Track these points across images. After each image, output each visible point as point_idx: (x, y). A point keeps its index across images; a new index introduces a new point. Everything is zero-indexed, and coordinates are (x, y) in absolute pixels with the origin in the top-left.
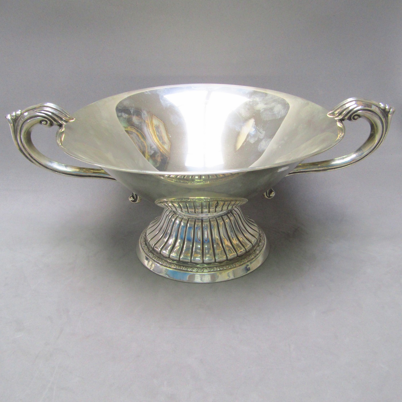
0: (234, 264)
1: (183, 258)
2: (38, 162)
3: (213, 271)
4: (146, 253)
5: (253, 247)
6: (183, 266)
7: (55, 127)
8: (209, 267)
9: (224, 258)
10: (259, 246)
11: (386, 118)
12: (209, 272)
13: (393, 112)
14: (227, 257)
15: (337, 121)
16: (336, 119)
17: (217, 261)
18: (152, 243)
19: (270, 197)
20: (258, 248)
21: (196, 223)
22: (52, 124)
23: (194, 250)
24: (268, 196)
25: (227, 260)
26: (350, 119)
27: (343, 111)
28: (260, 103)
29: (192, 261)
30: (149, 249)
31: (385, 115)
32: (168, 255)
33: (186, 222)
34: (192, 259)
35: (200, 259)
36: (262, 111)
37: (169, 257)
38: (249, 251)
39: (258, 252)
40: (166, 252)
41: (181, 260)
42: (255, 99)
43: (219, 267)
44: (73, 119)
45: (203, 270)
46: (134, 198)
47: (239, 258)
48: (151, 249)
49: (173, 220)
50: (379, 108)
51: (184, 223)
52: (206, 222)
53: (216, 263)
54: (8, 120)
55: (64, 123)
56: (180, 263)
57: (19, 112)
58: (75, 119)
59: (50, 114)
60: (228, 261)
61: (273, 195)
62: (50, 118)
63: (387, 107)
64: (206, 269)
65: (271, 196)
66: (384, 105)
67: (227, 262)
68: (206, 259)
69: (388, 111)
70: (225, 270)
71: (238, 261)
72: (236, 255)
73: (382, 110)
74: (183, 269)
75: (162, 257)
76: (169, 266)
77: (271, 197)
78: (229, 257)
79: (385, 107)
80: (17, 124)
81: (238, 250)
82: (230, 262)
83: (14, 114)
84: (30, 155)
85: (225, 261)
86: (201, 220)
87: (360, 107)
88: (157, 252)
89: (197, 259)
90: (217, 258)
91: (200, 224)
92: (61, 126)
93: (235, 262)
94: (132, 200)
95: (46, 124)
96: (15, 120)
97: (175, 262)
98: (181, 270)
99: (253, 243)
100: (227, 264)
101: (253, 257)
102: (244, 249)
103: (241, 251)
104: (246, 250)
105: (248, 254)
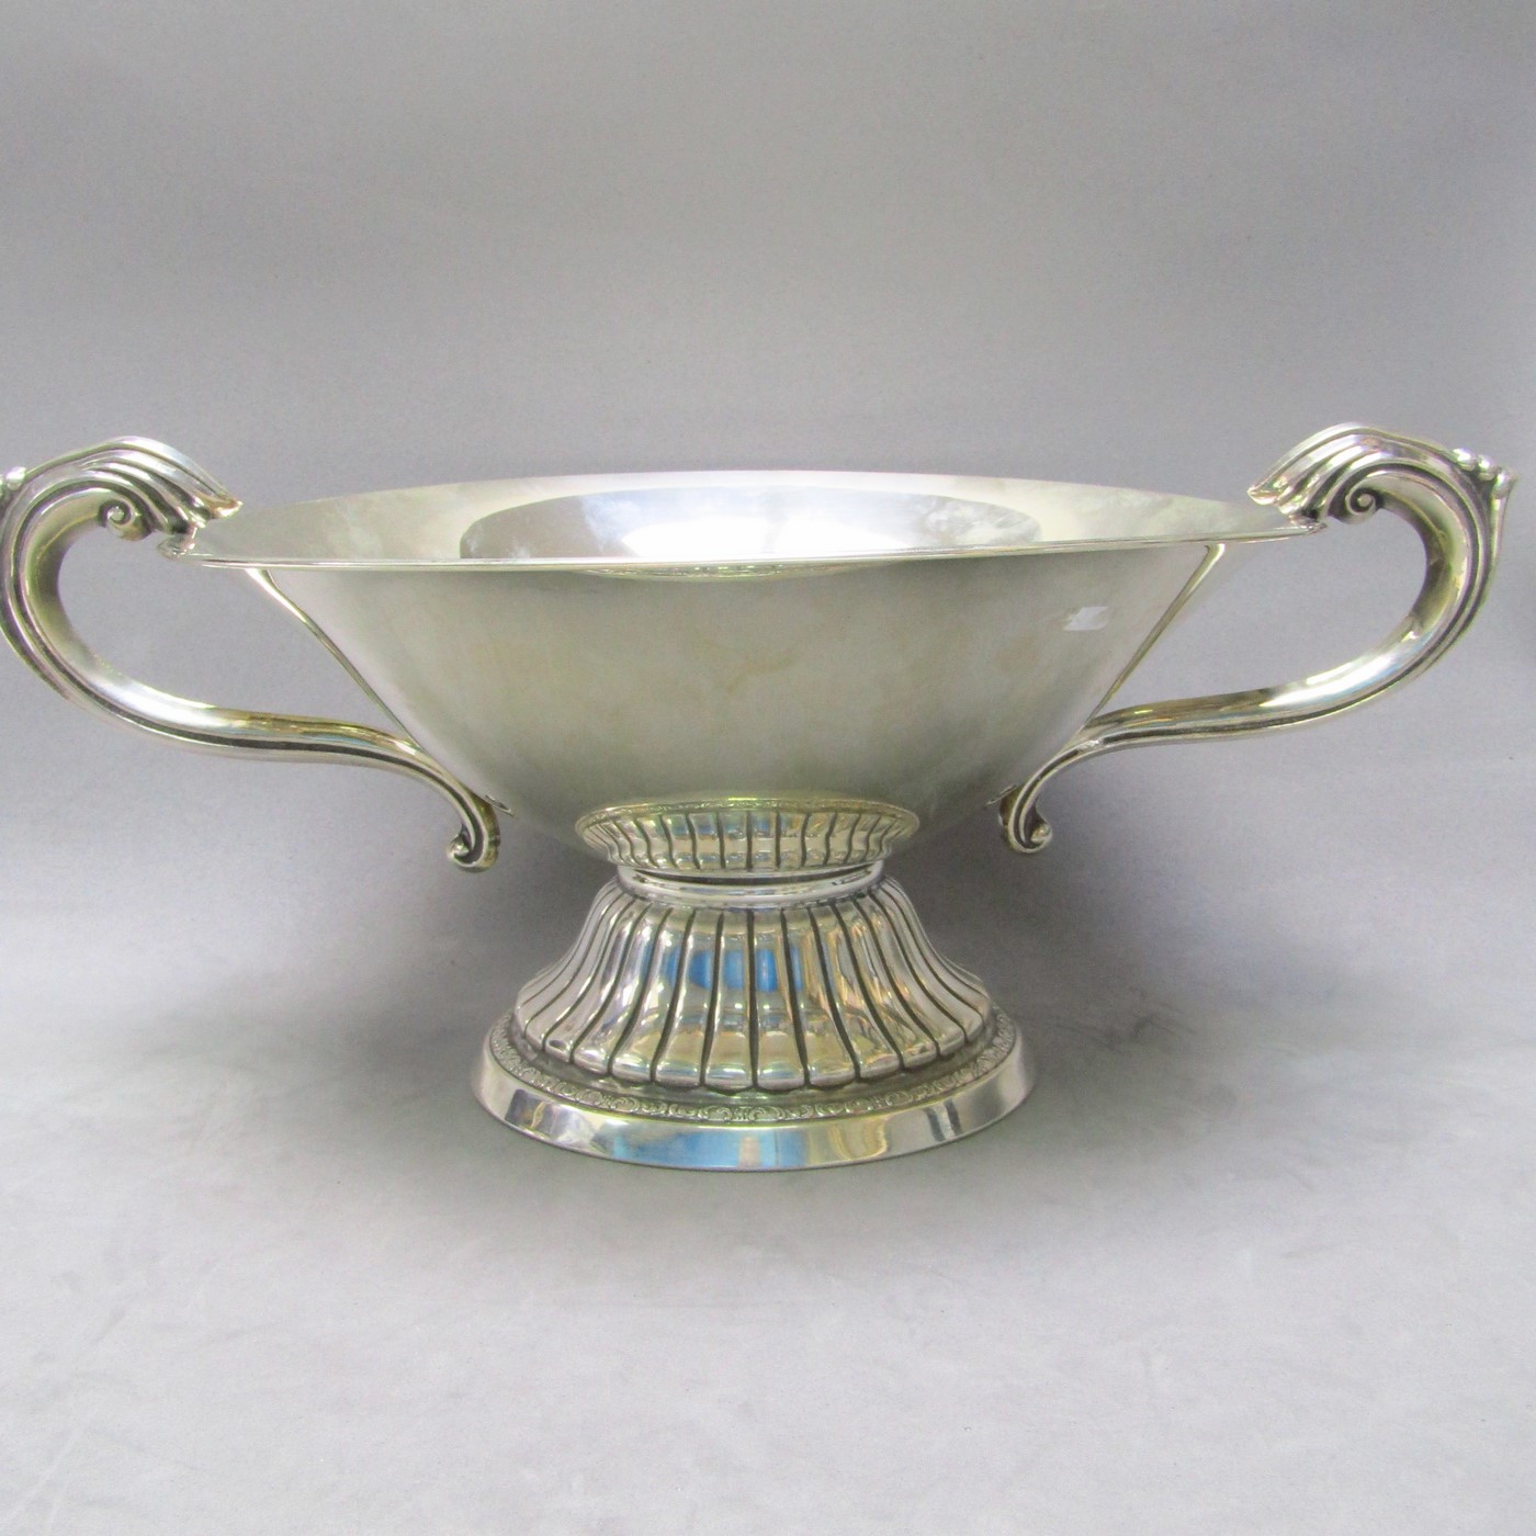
0: (887, 1098)
1: (666, 1071)
2: (80, 685)
3: (796, 1121)
4: (509, 1072)
5: (968, 1043)
6: (669, 1103)
7: (159, 537)
8: (778, 1105)
9: (846, 1070)
10: (990, 1045)
11: (1485, 509)
12: (779, 1122)
13: (1511, 484)
14: (857, 1066)
15: (1289, 520)
16: (1287, 509)
17: (813, 1079)
18: (537, 1032)
19: (1030, 844)
20: (990, 1052)
21: (725, 931)
22: (147, 525)
23: (717, 1021)
24: (1023, 837)
25: (858, 1078)
26: (1338, 510)
27: (1311, 473)
29: (708, 1080)
30: (524, 1058)
31: (1479, 496)
32: (603, 1062)
33: (682, 928)
34: (708, 1071)
35: (742, 1071)
37: (609, 1073)
38: (950, 1056)
39: (988, 1065)
40: (594, 1055)
41: (659, 1077)
43: (826, 1104)
44: (232, 504)
45: (755, 1115)
46: (467, 844)
47: (907, 1079)
48: (533, 1056)
49: (627, 929)
50: (1454, 464)
51: (675, 933)
52: (768, 922)
53: (811, 1091)
55: (199, 521)
56: (655, 1090)
57: (17, 475)
58: (240, 503)
59: (145, 477)
60: (863, 1085)
61: (1043, 836)
62: (145, 498)
63: (1485, 465)
64: (768, 1110)
65: (1035, 839)
66: (1471, 455)
67: (857, 1091)
68: (765, 1072)
69: (1490, 478)
70: (850, 1116)
71: (907, 1088)
73: (1464, 476)
74: (667, 1112)
75: (579, 1075)
76: (607, 1107)
77: (1035, 845)
78: (865, 1070)
79: (1476, 464)
81: (905, 1049)
82: (871, 1088)
84: (47, 651)
85: (849, 1082)
86: (745, 914)
87: (1376, 457)
88: (558, 1060)
89: (727, 1070)
90: (812, 1069)
91: (742, 932)
92: (182, 530)
93: (896, 1090)
94: (457, 852)
95: (123, 521)
97: (636, 1091)
98: (658, 1117)
99: (965, 1026)
100: (857, 1096)
101: (968, 1077)
102: (928, 1043)
103: (916, 1049)
104: (938, 1049)
105: (946, 1065)
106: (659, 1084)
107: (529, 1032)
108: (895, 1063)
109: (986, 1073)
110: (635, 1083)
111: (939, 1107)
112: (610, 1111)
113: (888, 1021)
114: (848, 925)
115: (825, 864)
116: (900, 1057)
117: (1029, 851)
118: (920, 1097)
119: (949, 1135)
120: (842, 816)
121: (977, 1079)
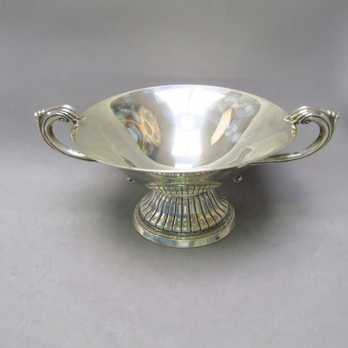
0: (206, 234)
1: (166, 228)
2: (58, 149)
3: (189, 239)
4: (139, 221)
5: (222, 220)
6: (166, 234)
7: (71, 123)
8: (186, 236)
9: (199, 229)
10: (227, 219)
11: (333, 122)
12: (186, 239)
13: (338, 118)
14: (200, 228)
15: (292, 124)
16: (291, 122)
17: (192, 231)
18: (144, 214)
19: (237, 181)
20: (227, 221)
21: (178, 200)
22: (68, 121)
23: (175, 223)
24: (236, 180)
25: (200, 230)
26: (302, 122)
27: (297, 117)
28: (236, 103)
29: (173, 230)
30: (141, 219)
31: (331, 120)
32: (155, 224)
33: (170, 199)
34: (173, 228)
35: (179, 229)
36: (236, 109)
37: (156, 226)
38: (219, 224)
39: (226, 224)
40: (153, 222)
41: (165, 229)
42: (231, 100)
43: (194, 235)
44: (84, 118)
45: (181, 238)
47: (210, 229)
48: (143, 219)
49: (161, 196)
50: (327, 115)
51: (168, 200)
52: (186, 200)
53: (192, 233)
54: (35, 116)
55: (78, 121)
57: (43, 111)
58: (86, 117)
59: (67, 114)
60: (201, 231)
61: (240, 179)
62: (67, 117)
63: (333, 114)
64: (184, 237)
65: (238, 180)
66: (330, 112)
67: (200, 232)
68: (184, 229)
69: (334, 117)
70: (199, 238)
71: (209, 232)
72: (208, 227)
73: (329, 117)
74: (166, 236)
75: (151, 225)
76: (155, 233)
78: (202, 229)
79: (331, 114)
80: (42, 120)
81: (210, 223)
82: (202, 232)
83: (40, 112)
84: (51, 143)
85: (199, 231)
86: (181, 199)
87: (311, 114)
88: (147, 222)
89: (177, 229)
90: (192, 229)
91: (180, 201)
92: (75, 122)
93: (207, 232)
94: (129, 179)
95: (64, 121)
96: (41, 117)
97: (160, 230)
98: (164, 237)
99: (222, 217)
100: (200, 234)
101: (222, 228)
102: (214, 222)
103: (212, 224)
104: (216, 223)
105: (218, 226)
106: (164, 230)
109: (226, 226)
114: (200, 199)
118: (212, 234)
121: (224, 228)
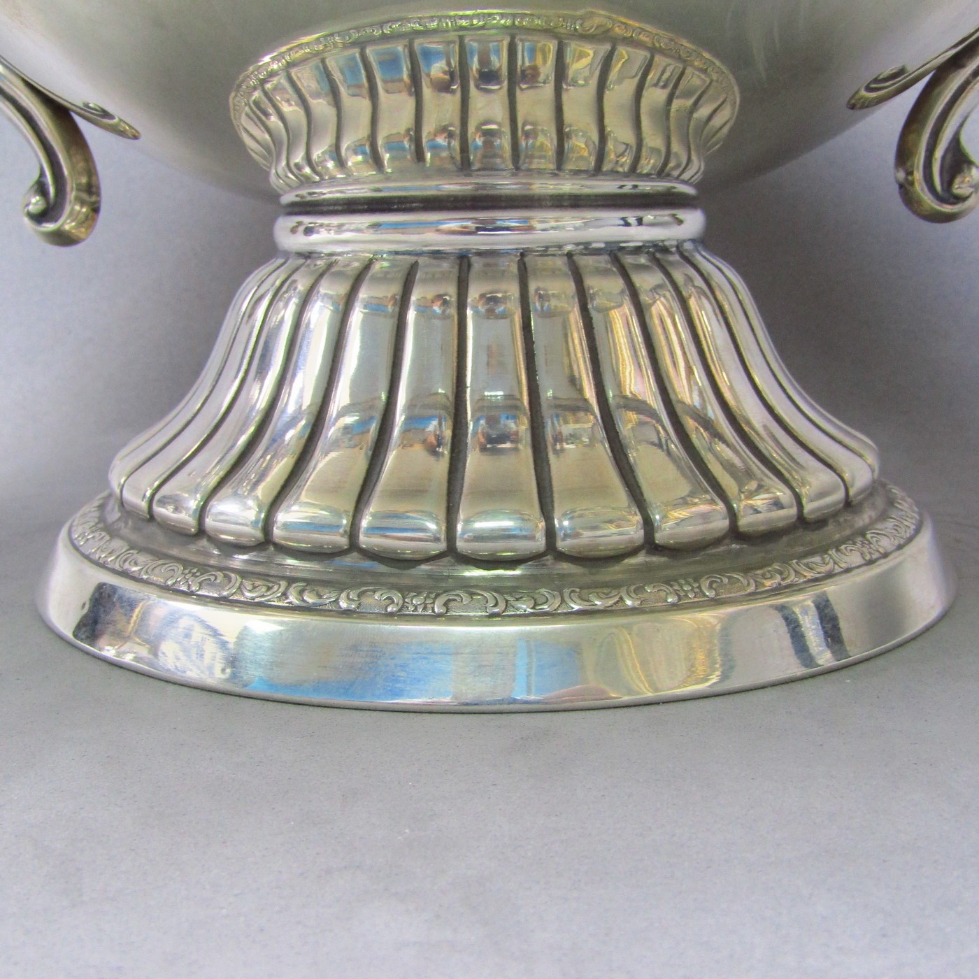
0: (705, 584)
1: (290, 525)
3: (524, 618)
6: (290, 581)
9: (632, 531)
10: (884, 517)
12: (493, 618)
14: (648, 524)
17: (565, 544)
19: (951, 199)
24: (938, 188)
25: (650, 545)
29: (363, 540)
32: (193, 512)
34: (365, 524)
37: (198, 530)
41: (278, 534)
43: (586, 589)
45: (446, 606)
46: (45, 194)
47: (744, 552)
53: (559, 565)
56: (269, 557)
60: (658, 557)
61: (972, 187)
65: (957, 191)
67: (647, 568)
70: (633, 611)
71: (746, 570)
72: (724, 524)
77: (960, 199)
78: (664, 532)
85: (634, 552)
86: (454, 264)
89: (402, 523)
90: (563, 523)
93: (722, 572)
94: (31, 209)
99: (847, 476)
100: (646, 575)
101: (854, 558)
102: (783, 494)
103: (761, 502)
104: (800, 505)
105: (814, 537)
107: (128, 495)
108: (722, 524)
109: (885, 555)
110: (240, 548)
111: (803, 605)
112: (188, 594)
113: (699, 437)
115: (597, 171)
116: (733, 515)
117: (947, 209)
118: (768, 584)
119: (825, 658)
120: (623, 51)
121: (871, 562)
